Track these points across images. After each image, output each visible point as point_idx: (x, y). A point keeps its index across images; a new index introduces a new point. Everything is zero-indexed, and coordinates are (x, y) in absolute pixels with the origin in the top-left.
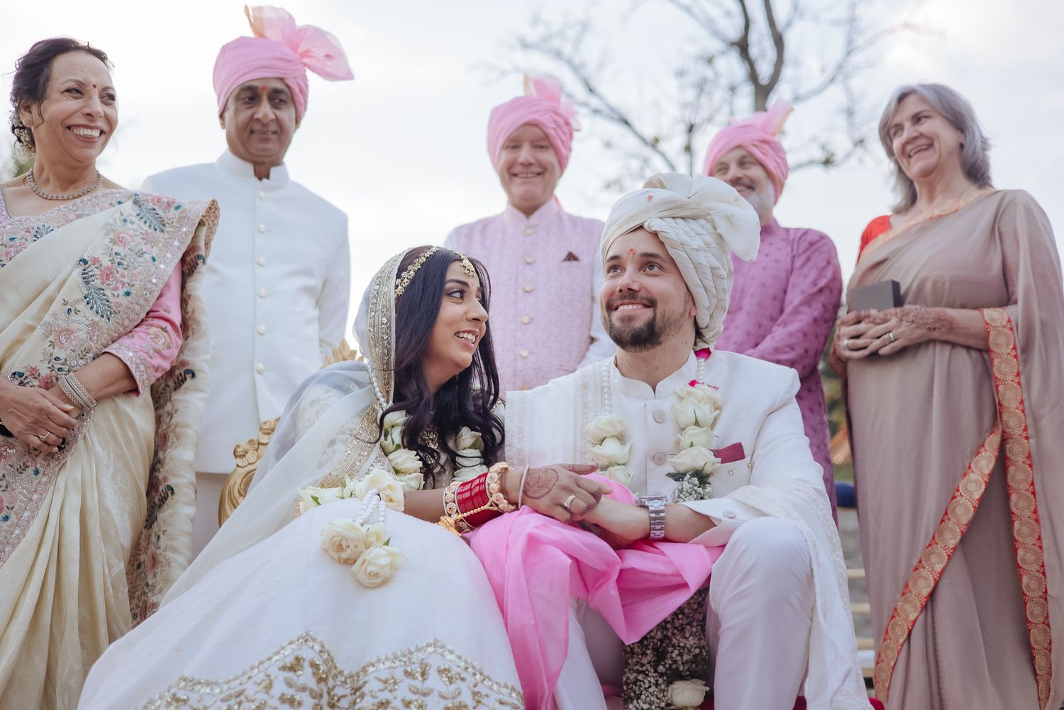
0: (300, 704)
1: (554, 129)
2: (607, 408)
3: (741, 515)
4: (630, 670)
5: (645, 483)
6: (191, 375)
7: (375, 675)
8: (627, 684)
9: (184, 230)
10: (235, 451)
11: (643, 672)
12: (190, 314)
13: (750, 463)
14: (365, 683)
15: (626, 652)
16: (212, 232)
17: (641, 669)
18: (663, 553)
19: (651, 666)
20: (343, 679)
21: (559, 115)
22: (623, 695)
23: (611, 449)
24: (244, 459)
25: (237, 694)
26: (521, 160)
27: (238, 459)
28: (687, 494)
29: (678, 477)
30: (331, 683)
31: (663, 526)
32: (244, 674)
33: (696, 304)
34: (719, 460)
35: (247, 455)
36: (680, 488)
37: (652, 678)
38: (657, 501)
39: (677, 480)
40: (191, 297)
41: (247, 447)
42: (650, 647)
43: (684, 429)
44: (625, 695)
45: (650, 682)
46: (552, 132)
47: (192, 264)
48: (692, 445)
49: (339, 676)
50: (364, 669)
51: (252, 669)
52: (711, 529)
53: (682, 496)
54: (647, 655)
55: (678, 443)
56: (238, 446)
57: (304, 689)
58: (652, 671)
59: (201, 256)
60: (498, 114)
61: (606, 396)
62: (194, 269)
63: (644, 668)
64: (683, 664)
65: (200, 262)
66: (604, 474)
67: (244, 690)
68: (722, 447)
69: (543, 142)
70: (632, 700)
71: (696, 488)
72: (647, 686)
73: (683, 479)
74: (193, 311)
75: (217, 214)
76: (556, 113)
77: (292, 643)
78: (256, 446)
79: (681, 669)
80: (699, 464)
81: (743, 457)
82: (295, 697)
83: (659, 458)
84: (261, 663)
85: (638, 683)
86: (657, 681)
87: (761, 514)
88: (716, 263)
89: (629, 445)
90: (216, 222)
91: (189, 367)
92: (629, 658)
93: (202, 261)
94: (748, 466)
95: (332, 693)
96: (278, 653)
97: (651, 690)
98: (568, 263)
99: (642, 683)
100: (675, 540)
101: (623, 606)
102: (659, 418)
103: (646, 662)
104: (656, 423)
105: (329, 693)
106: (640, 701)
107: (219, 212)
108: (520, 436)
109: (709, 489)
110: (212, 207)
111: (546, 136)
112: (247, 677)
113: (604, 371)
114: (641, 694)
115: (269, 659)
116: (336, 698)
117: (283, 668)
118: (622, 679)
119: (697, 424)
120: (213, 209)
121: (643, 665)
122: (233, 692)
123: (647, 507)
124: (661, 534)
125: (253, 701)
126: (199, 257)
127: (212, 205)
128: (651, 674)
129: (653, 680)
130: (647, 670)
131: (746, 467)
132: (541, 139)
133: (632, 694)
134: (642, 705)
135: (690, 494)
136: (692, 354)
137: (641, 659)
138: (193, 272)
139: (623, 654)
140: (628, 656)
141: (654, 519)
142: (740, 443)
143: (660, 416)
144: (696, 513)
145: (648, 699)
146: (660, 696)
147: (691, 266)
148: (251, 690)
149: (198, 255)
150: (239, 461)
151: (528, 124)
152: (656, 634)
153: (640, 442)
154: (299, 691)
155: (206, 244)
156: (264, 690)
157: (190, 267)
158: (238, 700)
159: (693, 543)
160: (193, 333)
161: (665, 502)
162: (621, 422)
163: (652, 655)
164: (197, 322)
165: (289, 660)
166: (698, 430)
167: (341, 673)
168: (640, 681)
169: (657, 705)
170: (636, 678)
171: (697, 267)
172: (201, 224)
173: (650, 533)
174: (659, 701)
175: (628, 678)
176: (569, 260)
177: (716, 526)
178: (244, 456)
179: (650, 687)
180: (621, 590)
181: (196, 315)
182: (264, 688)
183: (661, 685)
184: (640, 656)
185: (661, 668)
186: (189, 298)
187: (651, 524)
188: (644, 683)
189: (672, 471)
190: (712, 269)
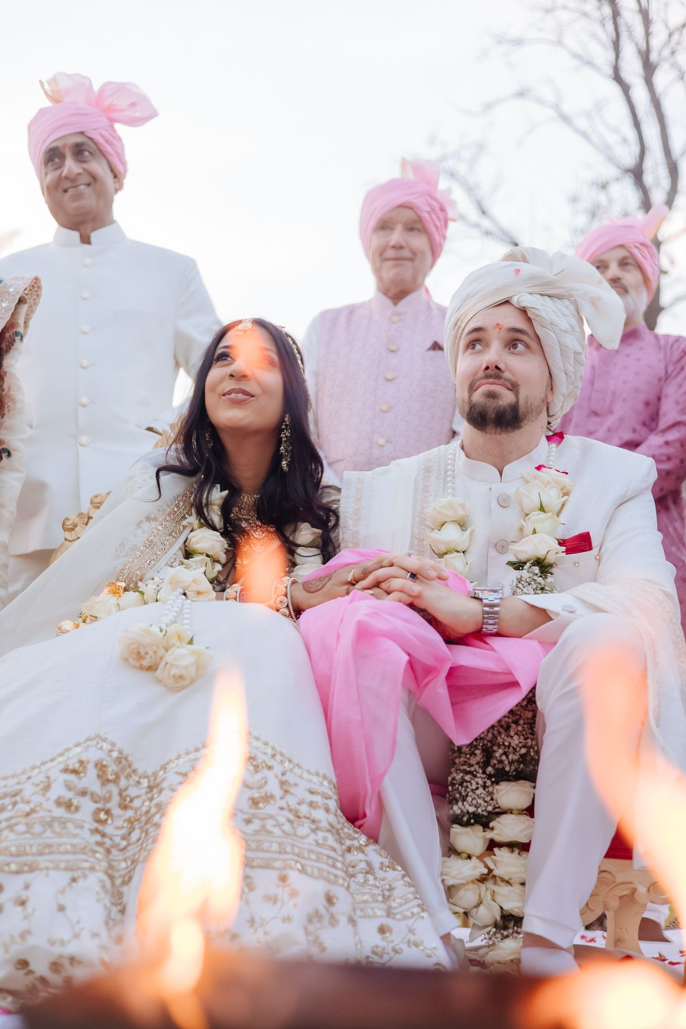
0: (77, 809)
1: (428, 212)
2: (450, 491)
3: (580, 609)
4: (457, 770)
5: (486, 573)
6: (7, 454)
7: (175, 770)
8: (453, 785)
9: (4, 305)
10: (63, 524)
11: (470, 773)
12: (6, 391)
13: (598, 555)
14: (163, 780)
15: (453, 751)
16: (32, 311)
17: (468, 769)
18: (493, 649)
19: (480, 767)
20: (137, 779)
21: (436, 200)
22: (448, 795)
23: (451, 534)
24: (73, 532)
25: (13, 793)
26: (393, 242)
27: (67, 532)
28: (526, 584)
29: (518, 565)
30: (123, 782)
31: (497, 621)
32: (24, 772)
33: (554, 390)
34: (564, 549)
35: (76, 529)
36: (519, 577)
37: (480, 779)
38: (492, 593)
39: (517, 568)
40: (7, 375)
41: (77, 520)
42: (480, 747)
43: (527, 515)
44: (450, 796)
45: (478, 784)
46: (426, 216)
47: (10, 340)
48: (534, 532)
49: (133, 775)
50: (164, 768)
51: (33, 768)
52: (547, 624)
53: (520, 585)
54: (475, 755)
55: (521, 530)
56: (67, 519)
57: (83, 793)
58: (481, 771)
59: (19, 332)
60: (372, 196)
61: (449, 479)
62: (11, 345)
63: (472, 769)
64: (511, 763)
65: (17, 339)
66: (440, 562)
67: (21, 790)
68: (568, 536)
69: (416, 226)
70: (457, 802)
71: (535, 577)
72: (474, 787)
73: (523, 567)
74: (9, 389)
75: (39, 293)
76: (431, 197)
77: (78, 745)
78: (86, 520)
79: (507, 769)
80: (541, 553)
81: (591, 549)
82: (72, 801)
83: (501, 547)
84: (44, 763)
85: (465, 784)
86: (485, 783)
87: (598, 609)
88: (579, 349)
89: (469, 531)
90: (37, 301)
91: (4, 446)
92: (455, 758)
93: (20, 338)
94: (596, 559)
95: (124, 794)
96: (61, 755)
97: (478, 792)
98: (432, 353)
99: (469, 784)
100: (508, 636)
101: (453, 704)
102: (503, 503)
103: (475, 763)
104: (501, 508)
105: (120, 795)
106: (465, 803)
107: (41, 291)
108: (357, 518)
109: (550, 579)
110: (35, 285)
111: (420, 220)
112: (26, 776)
113: (450, 454)
114: (467, 796)
115: (52, 760)
116: (128, 799)
117: (66, 770)
118: (448, 779)
119: (542, 509)
120: (35, 286)
121: (471, 766)
122: (9, 790)
123: (481, 600)
124: (493, 629)
125: (28, 802)
126: (17, 334)
127: (36, 283)
128: (478, 775)
129: (481, 782)
130: (475, 771)
131: (594, 559)
132: (414, 222)
133: (458, 796)
134: (467, 807)
135: (529, 584)
136: (544, 439)
137: (469, 759)
138: (10, 348)
139: (450, 753)
140: (455, 755)
141: (488, 613)
142: (588, 533)
143: (505, 500)
144: (533, 606)
145: (474, 802)
146: (488, 799)
147: (558, 348)
148: (28, 790)
149: (16, 332)
150: (68, 535)
151: (402, 206)
152: (487, 736)
153: (481, 527)
154: (78, 795)
155: (25, 323)
156: (41, 792)
157: (7, 343)
158: (14, 799)
159: (527, 638)
160: (9, 411)
161: (500, 595)
162: (463, 506)
163: (481, 756)
164: (13, 400)
165: (73, 764)
166: (543, 515)
167: (134, 771)
168: (467, 782)
169: (484, 809)
170: (462, 778)
171: (563, 348)
172: (21, 301)
173: (482, 628)
174: (486, 804)
175: (454, 779)
176: (434, 349)
177: (553, 620)
178: (73, 529)
179: (477, 788)
180: (450, 687)
181: (12, 393)
182: (42, 790)
183: (488, 787)
184: (468, 756)
185: (490, 770)
186: (5, 375)
187: (484, 618)
188: (471, 784)
189: (514, 559)
190: (575, 353)
